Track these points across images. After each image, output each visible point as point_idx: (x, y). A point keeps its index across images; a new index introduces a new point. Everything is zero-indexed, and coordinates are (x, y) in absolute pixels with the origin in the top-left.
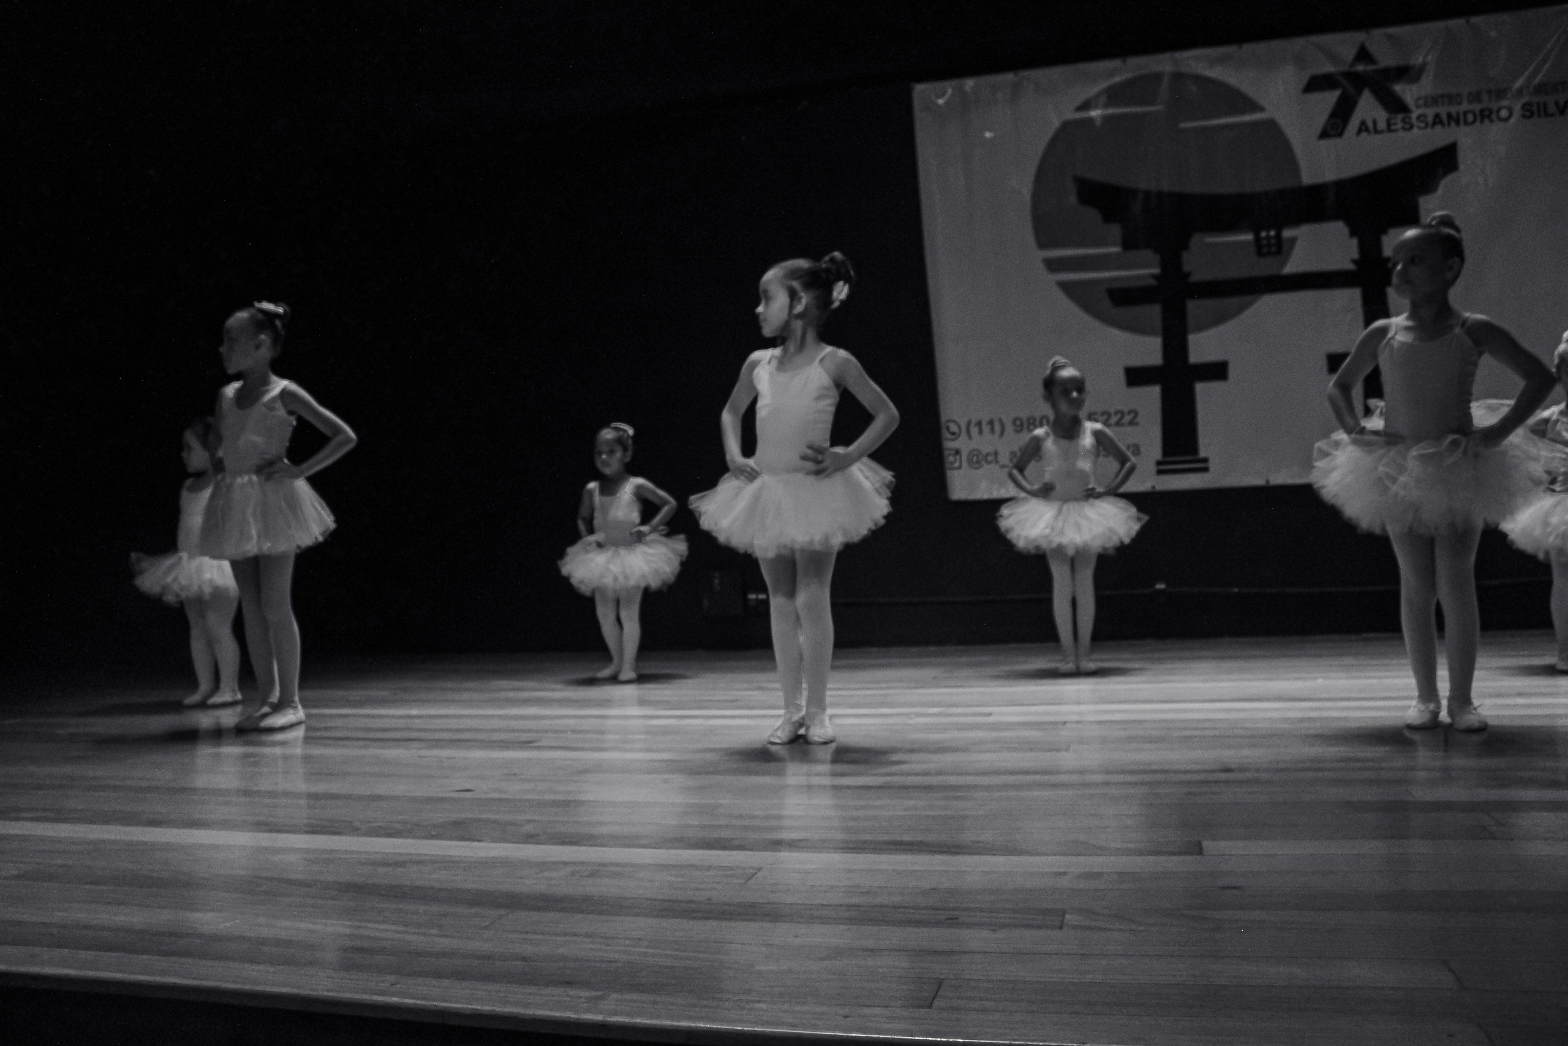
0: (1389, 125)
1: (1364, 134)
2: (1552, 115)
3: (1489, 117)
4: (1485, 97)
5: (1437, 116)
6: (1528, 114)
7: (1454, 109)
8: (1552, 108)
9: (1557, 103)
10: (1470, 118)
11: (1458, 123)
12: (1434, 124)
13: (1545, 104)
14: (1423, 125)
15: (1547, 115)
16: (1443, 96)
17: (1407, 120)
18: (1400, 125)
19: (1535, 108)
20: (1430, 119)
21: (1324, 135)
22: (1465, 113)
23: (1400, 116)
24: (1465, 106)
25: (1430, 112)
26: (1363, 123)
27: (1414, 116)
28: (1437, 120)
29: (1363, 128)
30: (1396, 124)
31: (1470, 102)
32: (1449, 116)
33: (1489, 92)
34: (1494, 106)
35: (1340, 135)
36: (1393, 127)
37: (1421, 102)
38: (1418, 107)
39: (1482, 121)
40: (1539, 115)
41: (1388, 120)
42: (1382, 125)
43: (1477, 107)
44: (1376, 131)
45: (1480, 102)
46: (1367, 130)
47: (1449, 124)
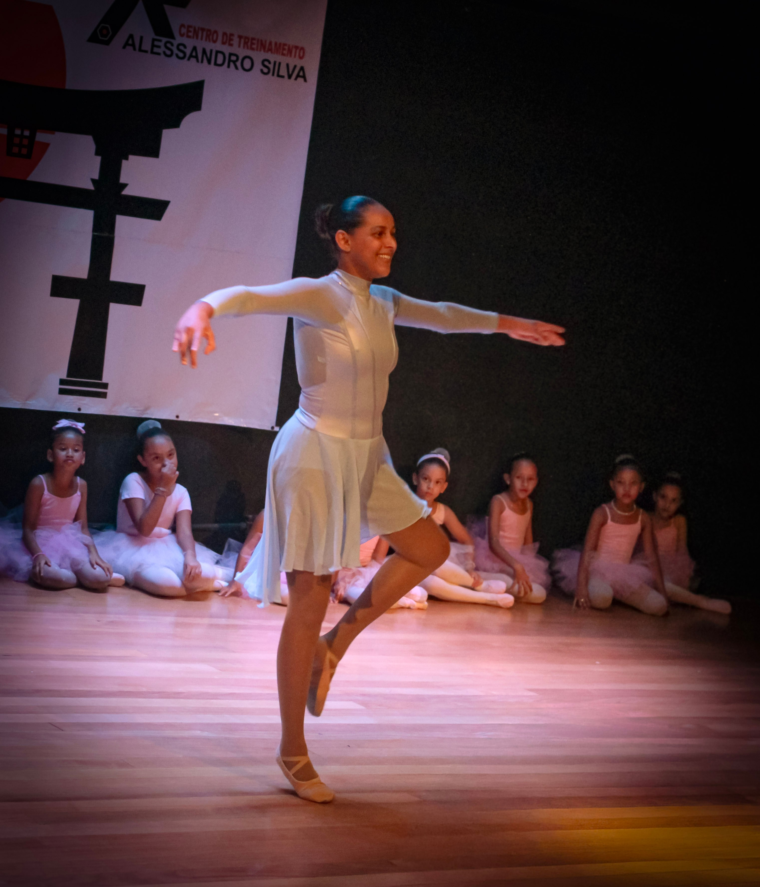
0: (153, 46)
1: (130, 49)
2: (283, 77)
3: (234, 62)
4: (236, 41)
5: (195, 48)
6: (266, 70)
7: (210, 46)
8: (283, 71)
9: (288, 65)
10: (220, 61)
11: (209, 62)
12: (191, 56)
13: (280, 64)
14: (181, 55)
15: (279, 76)
16: (203, 30)
17: (169, 45)
18: (163, 49)
19: (271, 66)
20: (188, 52)
21: (93, 39)
22: (217, 52)
23: (164, 40)
24: (218, 46)
25: (190, 43)
26: (131, 36)
27: (175, 43)
28: (193, 55)
29: (130, 42)
30: (159, 47)
31: (224, 43)
32: (204, 51)
33: (240, 37)
34: (242, 52)
35: (107, 43)
36: (156, 50)
37: (184, 30)
38: (182, 35)
39: (229, 66)
40: (273, 75)
41: (154, 40)
42: (147, 46)
43: (227, 49)
44: (140, 50)
45: (231, 45)
46: (133, 45)
47: (202, 62)
